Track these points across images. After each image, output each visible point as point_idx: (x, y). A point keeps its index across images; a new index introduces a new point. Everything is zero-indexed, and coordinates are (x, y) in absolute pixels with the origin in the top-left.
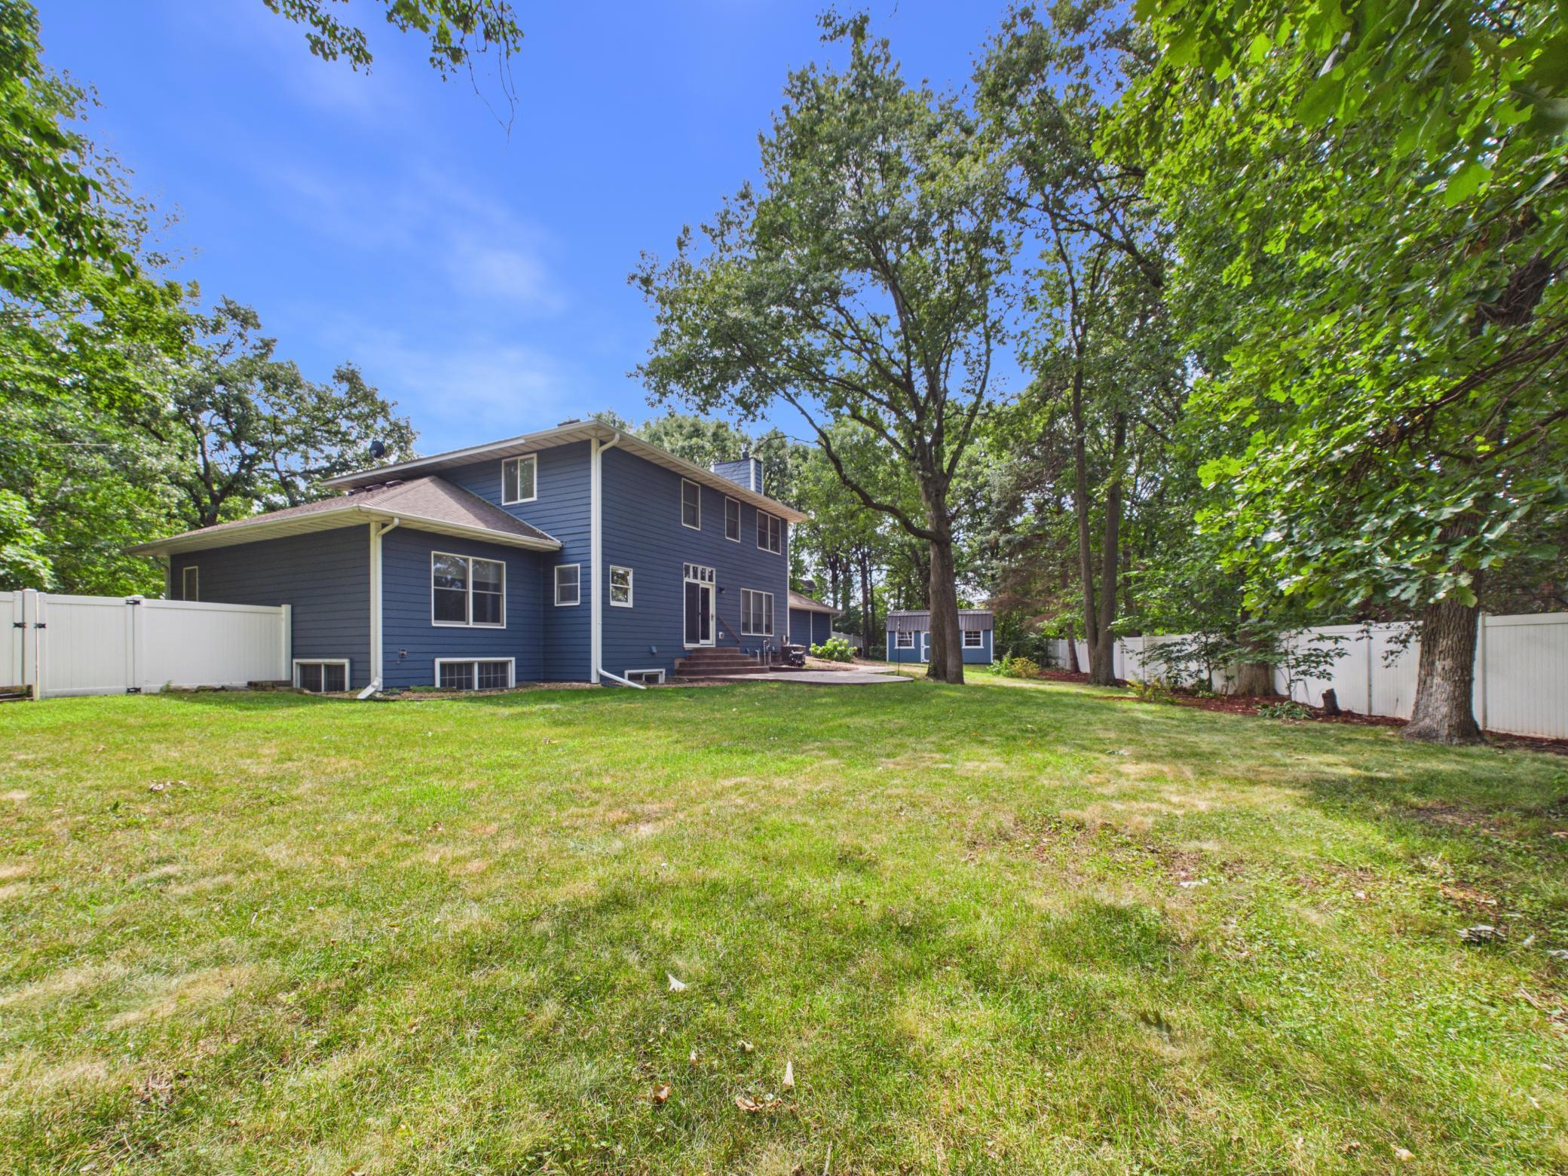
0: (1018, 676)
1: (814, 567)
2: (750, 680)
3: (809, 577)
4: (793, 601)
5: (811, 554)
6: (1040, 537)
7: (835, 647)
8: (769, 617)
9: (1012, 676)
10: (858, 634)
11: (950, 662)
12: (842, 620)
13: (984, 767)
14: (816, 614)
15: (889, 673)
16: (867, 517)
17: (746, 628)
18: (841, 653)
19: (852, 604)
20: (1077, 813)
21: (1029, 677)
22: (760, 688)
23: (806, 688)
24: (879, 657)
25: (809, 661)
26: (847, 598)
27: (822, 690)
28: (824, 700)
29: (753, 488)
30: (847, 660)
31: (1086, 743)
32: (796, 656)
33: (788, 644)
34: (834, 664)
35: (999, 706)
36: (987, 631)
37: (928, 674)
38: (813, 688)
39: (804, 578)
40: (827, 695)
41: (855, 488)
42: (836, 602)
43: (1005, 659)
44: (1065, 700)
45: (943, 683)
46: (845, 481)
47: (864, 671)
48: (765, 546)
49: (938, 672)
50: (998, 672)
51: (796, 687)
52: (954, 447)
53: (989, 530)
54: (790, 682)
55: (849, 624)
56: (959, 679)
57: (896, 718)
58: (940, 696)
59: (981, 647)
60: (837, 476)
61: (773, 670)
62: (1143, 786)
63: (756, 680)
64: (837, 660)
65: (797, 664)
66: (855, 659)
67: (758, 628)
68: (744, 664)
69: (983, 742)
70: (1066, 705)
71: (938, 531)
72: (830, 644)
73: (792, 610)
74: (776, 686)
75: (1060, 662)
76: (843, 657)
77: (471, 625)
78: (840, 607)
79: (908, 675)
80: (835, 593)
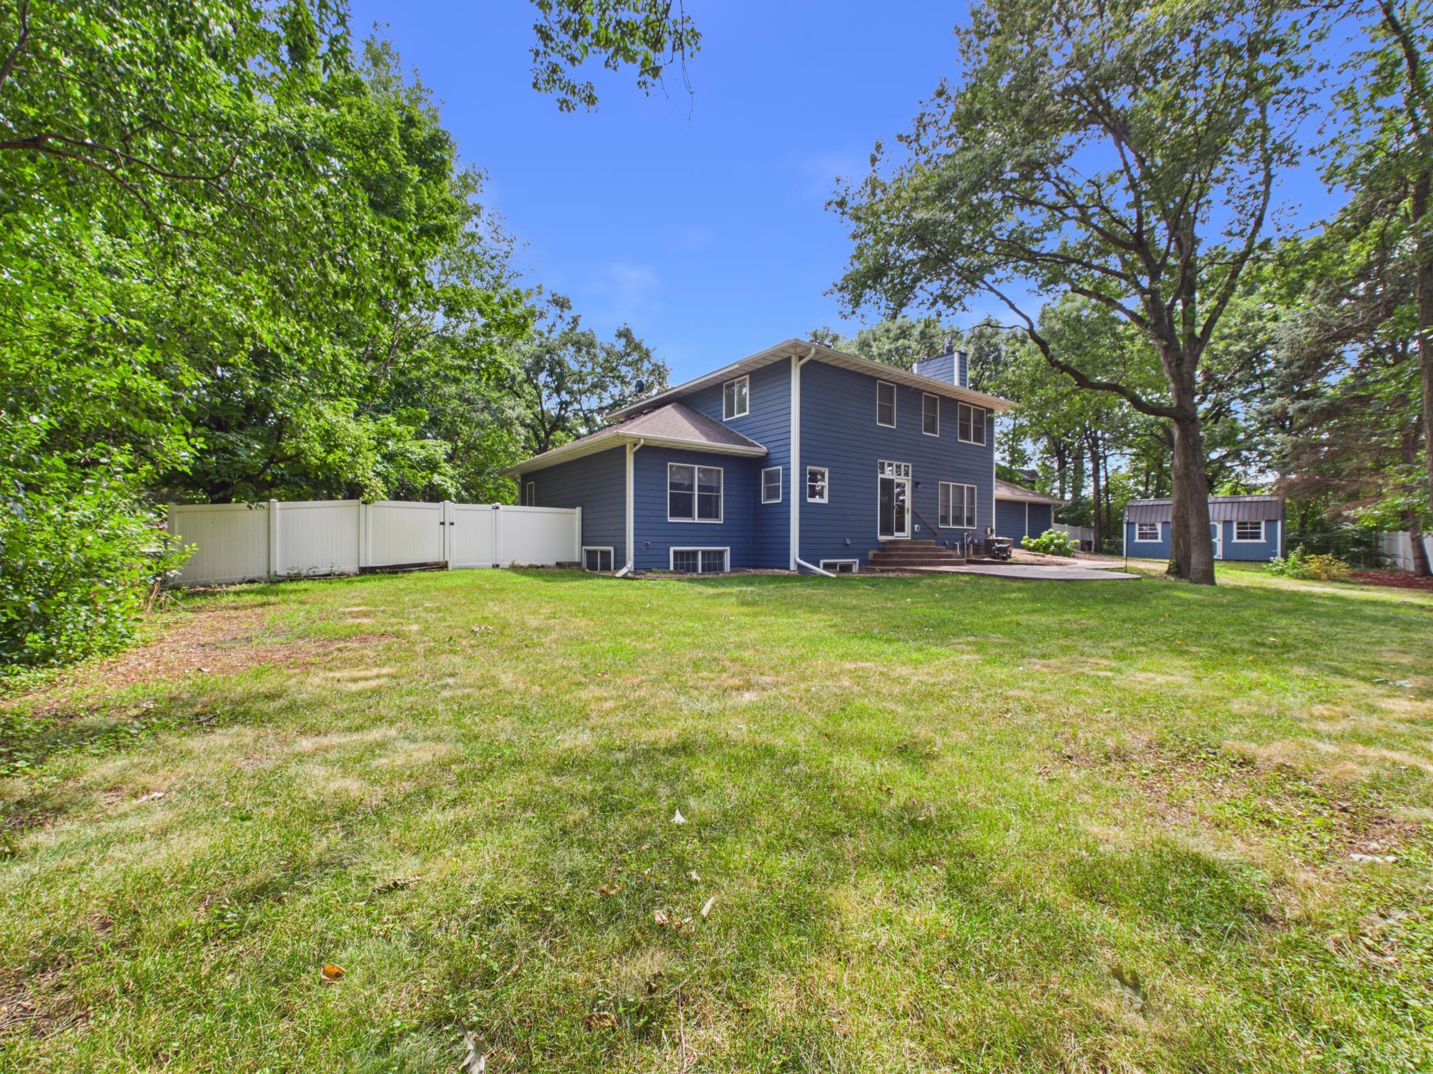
0: (1315, 578)
1: (1039, 456)
2: (941, 572)
3: (1032, 466)
4: (1001, 492)
5: (1035, 441)
6: (1359, 399)
7: (1052, 540)
8: (971, 510)
9: (1304, 577)
10: (1088, 526)
11: (1196, 559)
12: (1067, 510)
13: (1160, 679)
14: (1033, 505)
15: (1112, 570)
16: (1084, 398)
17: (945, 520)
18: (1059, 546)
19: (1084, 493)
20: (1250, 748)
21: (1333, 579)
22: (947, 581)
23: (998, 582)
24: (1115, 552)
25: (1016, 554)
26: (1077, 489)
27: (1015, 585)
28: (1013, 595)
29: (956, 382)
30: (1067, 553)
31: (1348, 667)
32: (1000, 549)
33: (994, 537)
34: (1049, 558)
35: (1247, 613)
36: (1271, 522)
37: (1168, 572)
38: (1007, 582)
39: (1025, 468)
40: (1020, 590)
41: (1065, 368)
42: (1063, 491)
43: (1293, 557)
44: (1369, 610)
45: (1184, 583)
46: (1053, 363)
47: (1084, 566)
48: (968, 438)
49: (1179, 570)
50: (1282, 572)
51: (987, 581)
52: (1212, 303)
53: (1273, 397)
54: (983, 575)
55: (1075, 515)
56: (1209, 578)
57: (1089, 618)
58: (1168, 597)
59: (1263, 540)
60: (1043, 359)
61: (970, 562)
62: (1402, 728)
63: (948, 572)
64: (1053, 553)
65: (1002, 557)
66: (1081, 554)
67: (957, 520)
68: (939, 556)
69: (1182, 653)
70: (1365, 618)
71: (1180, 406)
72: (1045, 537)
73: (998, 501)
74: (967, 578)
75: (1400, 562)
76: (1061, 551)
77: (697, 520)
78: (1068, 496)
79: (1140, 572)
80: (1063, 482)
